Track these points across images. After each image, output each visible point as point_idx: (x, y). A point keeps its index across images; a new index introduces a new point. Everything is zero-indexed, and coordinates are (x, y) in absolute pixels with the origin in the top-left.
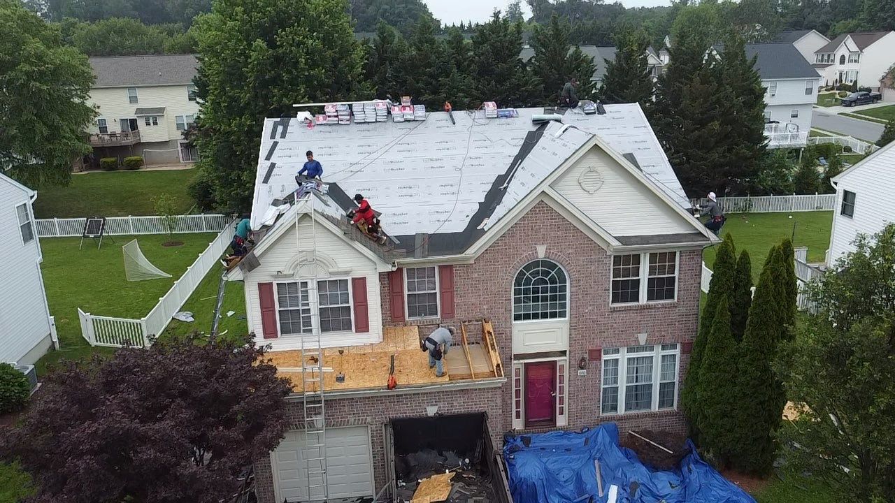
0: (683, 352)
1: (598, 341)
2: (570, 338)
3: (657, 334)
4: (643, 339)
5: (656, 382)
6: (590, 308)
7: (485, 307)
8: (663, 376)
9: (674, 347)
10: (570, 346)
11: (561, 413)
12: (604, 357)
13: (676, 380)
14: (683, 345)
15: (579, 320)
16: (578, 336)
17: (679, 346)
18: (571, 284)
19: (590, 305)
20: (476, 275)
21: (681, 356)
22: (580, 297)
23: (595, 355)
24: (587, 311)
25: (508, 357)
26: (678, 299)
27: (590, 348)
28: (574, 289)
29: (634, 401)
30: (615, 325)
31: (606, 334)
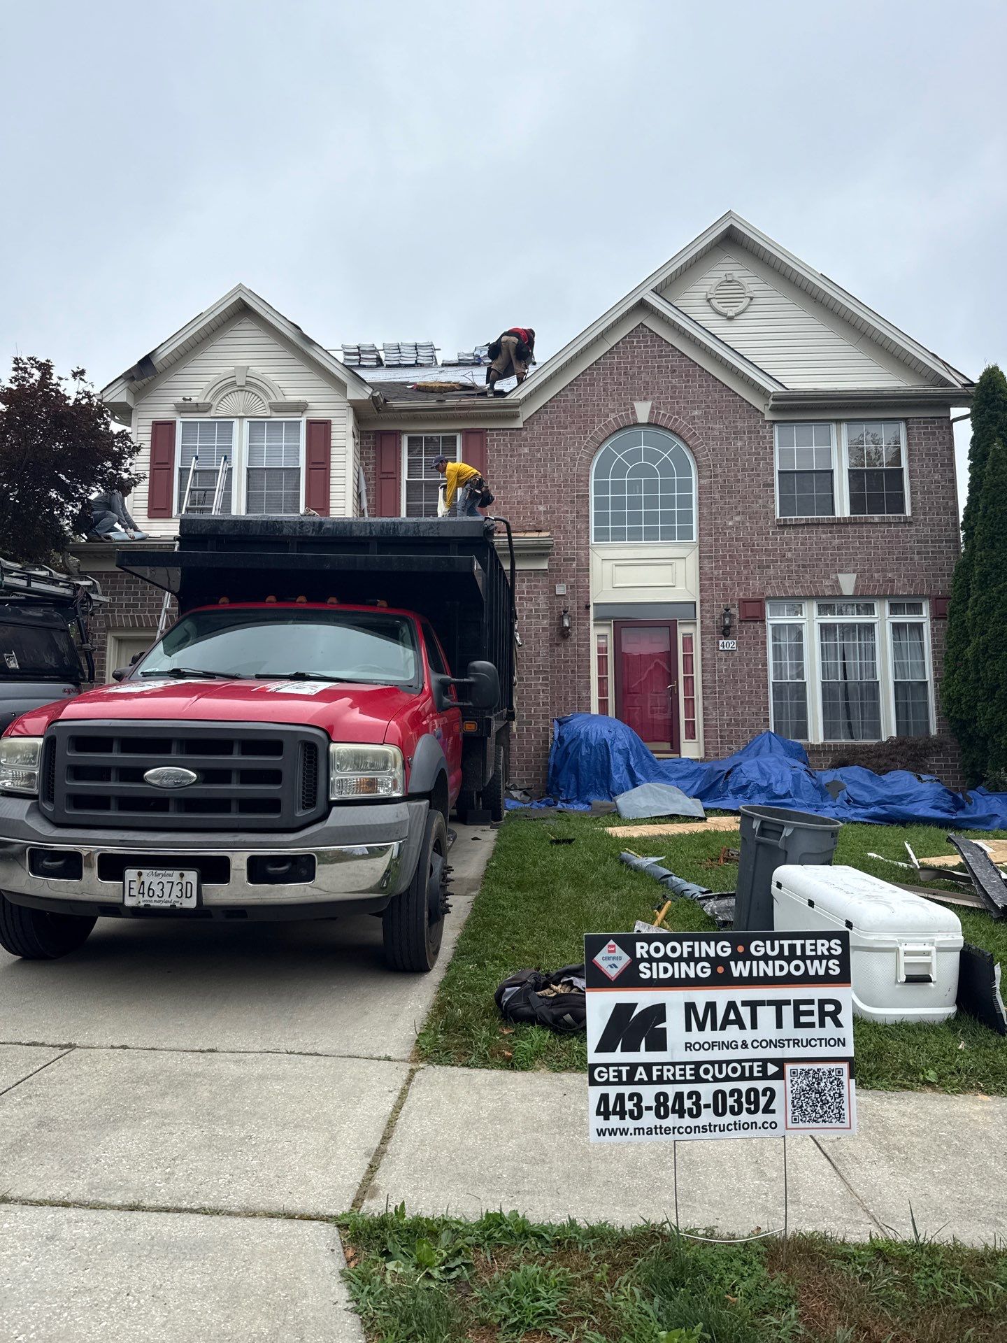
0: (935, 617)
1: (756, 583)
2: (700, 573)
3: (876, 575)
4: (848, 583)
5: (886, 677)
6: (737, 518)
7: (542, 508)
8: (899, 668)
9: (916, 609)
10: (701, 591)
11: (691, 735)
12: (772, 620)
13: (929, 676)
14: (936, 601)
15: (717, 540)
16: (716, 573)
17: (926, 608)
18: (699, 472)
19: (738, 514)
20: (526, 450)
21: (933, 625)
22: (717, 496)
23: (753, 612)
24: (730, 524)
25: (582, 604)
26: (913, 509)
27: (742, 597)
28: (705, 482)
29: (842, 721)
30: (789, 555)
31: (771, 572)
